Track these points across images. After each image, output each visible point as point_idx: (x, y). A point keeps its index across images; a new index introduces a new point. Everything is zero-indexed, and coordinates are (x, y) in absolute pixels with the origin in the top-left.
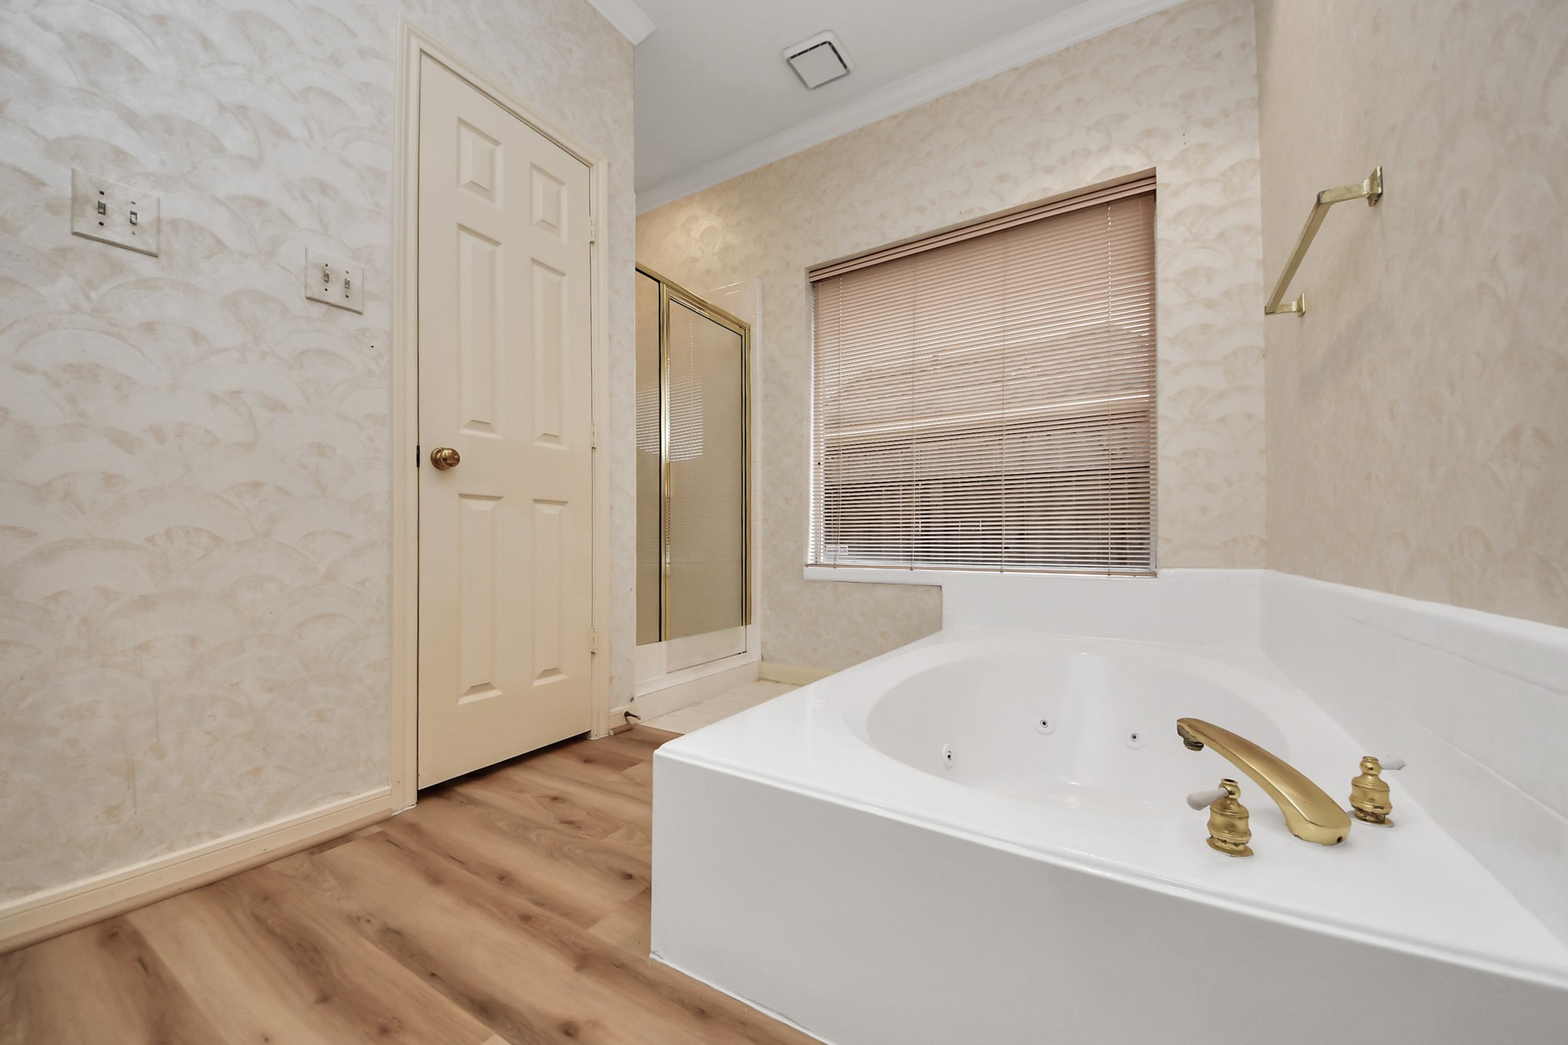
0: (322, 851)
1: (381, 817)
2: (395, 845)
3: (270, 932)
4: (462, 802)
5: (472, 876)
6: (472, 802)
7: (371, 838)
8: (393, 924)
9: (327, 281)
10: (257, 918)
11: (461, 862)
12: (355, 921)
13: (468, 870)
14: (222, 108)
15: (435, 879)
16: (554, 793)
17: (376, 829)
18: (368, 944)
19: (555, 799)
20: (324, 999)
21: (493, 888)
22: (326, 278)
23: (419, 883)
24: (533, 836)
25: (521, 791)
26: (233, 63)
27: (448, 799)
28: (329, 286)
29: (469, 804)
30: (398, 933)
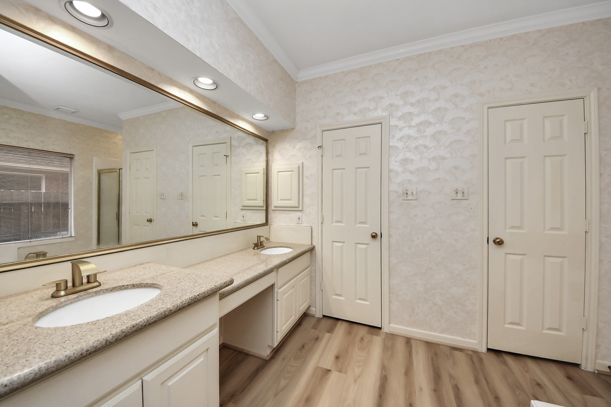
0: (454, 350)
1: (473, 349)
2: (473, 362)
3: (433, 364)
4: (501, 361)
5: (488, 390)
6: (505, 363)
7: (468, 355)
8: (459, 386)
9: (457, 194)
10: (432, 358)
11: (488, 383)
12: (451, 377)
13: (488, 387)
14: (429, 160)
15: (477, 382)
16: (540, 382)
17: (470, 353)
18: (450, 386)
19: (539, 384)
20: (435, 391)
21: (491, 399)
22: (457, 193)
23: (472, 379)
24: (517, 393)
25: (527, 372)
26: (432, 148)
27: (498, 356)
28: (457, 195)
29: (504, 363)
30: (458, 389)
